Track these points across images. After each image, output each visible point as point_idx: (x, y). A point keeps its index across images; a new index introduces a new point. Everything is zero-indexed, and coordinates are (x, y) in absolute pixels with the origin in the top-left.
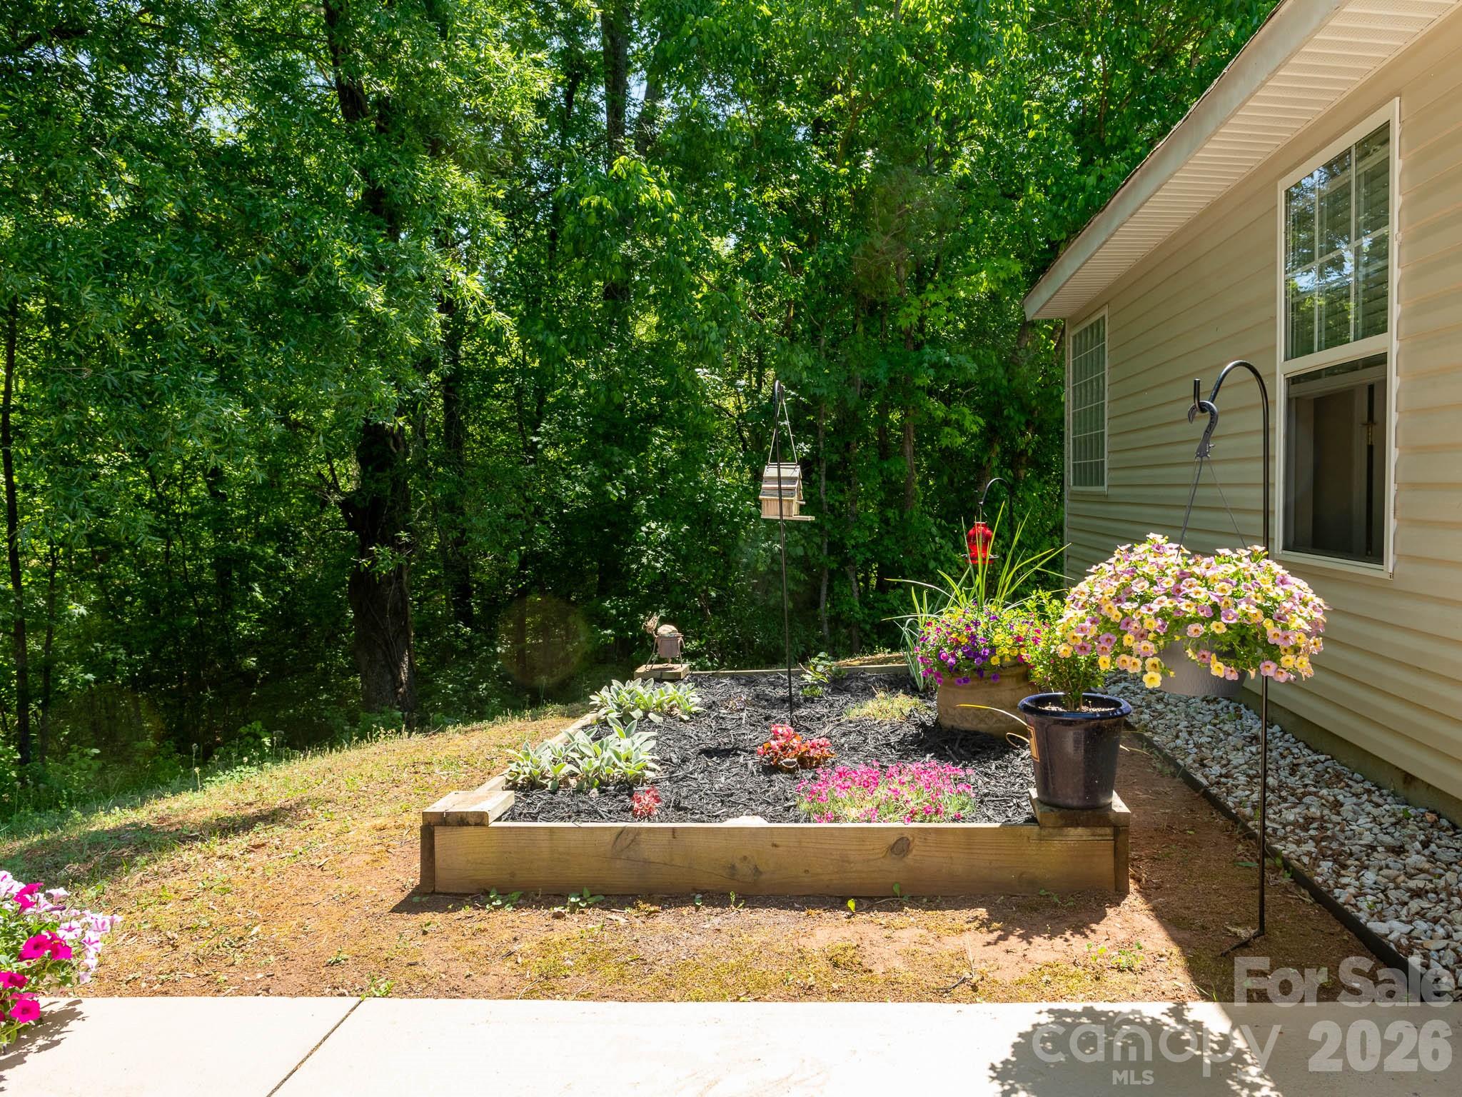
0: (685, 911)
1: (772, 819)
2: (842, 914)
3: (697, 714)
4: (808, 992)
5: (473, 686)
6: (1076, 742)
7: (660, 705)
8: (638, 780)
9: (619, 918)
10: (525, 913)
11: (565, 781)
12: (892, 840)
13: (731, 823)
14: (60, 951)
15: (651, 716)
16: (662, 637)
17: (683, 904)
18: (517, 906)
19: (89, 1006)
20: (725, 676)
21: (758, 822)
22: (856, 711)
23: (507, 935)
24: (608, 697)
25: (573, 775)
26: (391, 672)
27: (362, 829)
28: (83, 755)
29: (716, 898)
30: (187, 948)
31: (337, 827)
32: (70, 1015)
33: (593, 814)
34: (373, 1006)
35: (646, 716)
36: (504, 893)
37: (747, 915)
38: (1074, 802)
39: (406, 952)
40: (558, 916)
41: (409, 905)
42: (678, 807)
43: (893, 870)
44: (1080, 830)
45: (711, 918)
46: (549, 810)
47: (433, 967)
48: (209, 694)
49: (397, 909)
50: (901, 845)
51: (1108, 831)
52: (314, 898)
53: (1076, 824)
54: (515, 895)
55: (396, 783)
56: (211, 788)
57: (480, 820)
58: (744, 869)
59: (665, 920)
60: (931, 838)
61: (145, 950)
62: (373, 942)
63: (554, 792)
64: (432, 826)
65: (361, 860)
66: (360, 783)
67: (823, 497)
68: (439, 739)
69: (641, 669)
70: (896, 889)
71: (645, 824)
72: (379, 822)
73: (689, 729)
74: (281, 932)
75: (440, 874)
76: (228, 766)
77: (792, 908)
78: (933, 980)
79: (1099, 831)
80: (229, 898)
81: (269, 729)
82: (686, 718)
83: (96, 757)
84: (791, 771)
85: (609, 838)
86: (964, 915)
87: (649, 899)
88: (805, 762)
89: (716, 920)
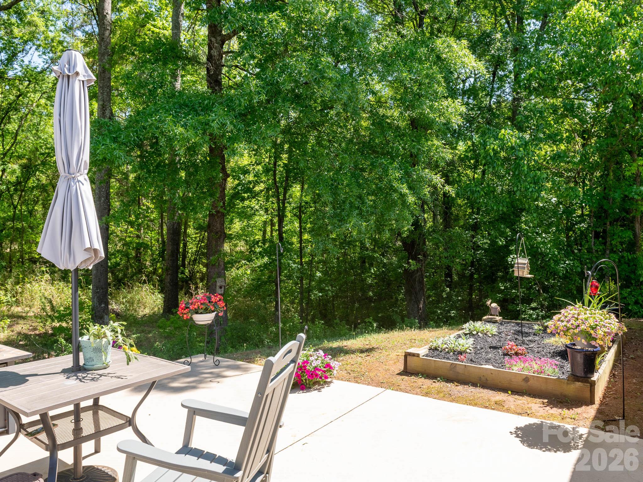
0: (466, 386)
1: (497, 367)
2: (507, 394)
3: (495, 335)
4: (486, 407)
5: (449, 311)
6: (581, 357)
7: (483, 330)
8: (465, 352)
9: (449, 385)
10: (427, 380)
11: (444, 349)
12: (524, 377)
13: (483, 366)
14: (331, 368)
15: (479, 334)
16: (492, 307)
17: (466, 385)
18: (425, 378)
19: (334, 381)
20: (513, 323)
21: (491, 367)
22: (547, 341)
23: (421, 384)
24: (469, 326)
25: (447, 348)
26: (417, 304)
27: (393, 355)
28: (319, 323)
29: (475, 385)
30: (352, 375)
31: (387, 353)
32: (331, 382)
33: (448, 359)
34: (389, 391)
35: (477, 334)
36: (422, 375)
37: (482, 390)
38: (579, 375)
39: (397, 383)
40: (434, 382)
41: (400, 374)
42: (471, 360)
43: (524, 385)
44: (580, 383)
45: (471, 389)
46: (438, 356)
47: (403, 387)
48: (357, 305)
49: (397, 374)
50: (527, 379)
51: (588, 385)
52: (380, 369)
53: (579, 381)
54: (425, 375)
55: (405, 344)
56: (358, 339)
57: (418, 355)
58: (483, 379)
59: (460, 388)
60: (535, 378)
61: (344, 373)
62: (391, 380)
63: (441, 352)
64: (407, 355)
65: (391, 362)
66: (396, 343)
67: (593, 246)
68: (422, 332)
69: (484, 318)
70: (525, 391)
71: (461, 363)
72: (398, 354)
73: (489, 340)
74: (372, 375)
75: (408, 368)
76: (362, 333)
77: (494, 390)
78: (519, 411)
79: (586, 384)
80: (361, 366)
81: (375, 320)
82: (490, 336)
83: (323, 324)
84: (511, 356)
85: (449, 365)
86: (538, 400)
87: (458, 382)
88: (517, 354)
89: (472, 390)
